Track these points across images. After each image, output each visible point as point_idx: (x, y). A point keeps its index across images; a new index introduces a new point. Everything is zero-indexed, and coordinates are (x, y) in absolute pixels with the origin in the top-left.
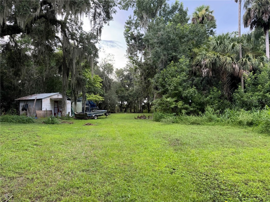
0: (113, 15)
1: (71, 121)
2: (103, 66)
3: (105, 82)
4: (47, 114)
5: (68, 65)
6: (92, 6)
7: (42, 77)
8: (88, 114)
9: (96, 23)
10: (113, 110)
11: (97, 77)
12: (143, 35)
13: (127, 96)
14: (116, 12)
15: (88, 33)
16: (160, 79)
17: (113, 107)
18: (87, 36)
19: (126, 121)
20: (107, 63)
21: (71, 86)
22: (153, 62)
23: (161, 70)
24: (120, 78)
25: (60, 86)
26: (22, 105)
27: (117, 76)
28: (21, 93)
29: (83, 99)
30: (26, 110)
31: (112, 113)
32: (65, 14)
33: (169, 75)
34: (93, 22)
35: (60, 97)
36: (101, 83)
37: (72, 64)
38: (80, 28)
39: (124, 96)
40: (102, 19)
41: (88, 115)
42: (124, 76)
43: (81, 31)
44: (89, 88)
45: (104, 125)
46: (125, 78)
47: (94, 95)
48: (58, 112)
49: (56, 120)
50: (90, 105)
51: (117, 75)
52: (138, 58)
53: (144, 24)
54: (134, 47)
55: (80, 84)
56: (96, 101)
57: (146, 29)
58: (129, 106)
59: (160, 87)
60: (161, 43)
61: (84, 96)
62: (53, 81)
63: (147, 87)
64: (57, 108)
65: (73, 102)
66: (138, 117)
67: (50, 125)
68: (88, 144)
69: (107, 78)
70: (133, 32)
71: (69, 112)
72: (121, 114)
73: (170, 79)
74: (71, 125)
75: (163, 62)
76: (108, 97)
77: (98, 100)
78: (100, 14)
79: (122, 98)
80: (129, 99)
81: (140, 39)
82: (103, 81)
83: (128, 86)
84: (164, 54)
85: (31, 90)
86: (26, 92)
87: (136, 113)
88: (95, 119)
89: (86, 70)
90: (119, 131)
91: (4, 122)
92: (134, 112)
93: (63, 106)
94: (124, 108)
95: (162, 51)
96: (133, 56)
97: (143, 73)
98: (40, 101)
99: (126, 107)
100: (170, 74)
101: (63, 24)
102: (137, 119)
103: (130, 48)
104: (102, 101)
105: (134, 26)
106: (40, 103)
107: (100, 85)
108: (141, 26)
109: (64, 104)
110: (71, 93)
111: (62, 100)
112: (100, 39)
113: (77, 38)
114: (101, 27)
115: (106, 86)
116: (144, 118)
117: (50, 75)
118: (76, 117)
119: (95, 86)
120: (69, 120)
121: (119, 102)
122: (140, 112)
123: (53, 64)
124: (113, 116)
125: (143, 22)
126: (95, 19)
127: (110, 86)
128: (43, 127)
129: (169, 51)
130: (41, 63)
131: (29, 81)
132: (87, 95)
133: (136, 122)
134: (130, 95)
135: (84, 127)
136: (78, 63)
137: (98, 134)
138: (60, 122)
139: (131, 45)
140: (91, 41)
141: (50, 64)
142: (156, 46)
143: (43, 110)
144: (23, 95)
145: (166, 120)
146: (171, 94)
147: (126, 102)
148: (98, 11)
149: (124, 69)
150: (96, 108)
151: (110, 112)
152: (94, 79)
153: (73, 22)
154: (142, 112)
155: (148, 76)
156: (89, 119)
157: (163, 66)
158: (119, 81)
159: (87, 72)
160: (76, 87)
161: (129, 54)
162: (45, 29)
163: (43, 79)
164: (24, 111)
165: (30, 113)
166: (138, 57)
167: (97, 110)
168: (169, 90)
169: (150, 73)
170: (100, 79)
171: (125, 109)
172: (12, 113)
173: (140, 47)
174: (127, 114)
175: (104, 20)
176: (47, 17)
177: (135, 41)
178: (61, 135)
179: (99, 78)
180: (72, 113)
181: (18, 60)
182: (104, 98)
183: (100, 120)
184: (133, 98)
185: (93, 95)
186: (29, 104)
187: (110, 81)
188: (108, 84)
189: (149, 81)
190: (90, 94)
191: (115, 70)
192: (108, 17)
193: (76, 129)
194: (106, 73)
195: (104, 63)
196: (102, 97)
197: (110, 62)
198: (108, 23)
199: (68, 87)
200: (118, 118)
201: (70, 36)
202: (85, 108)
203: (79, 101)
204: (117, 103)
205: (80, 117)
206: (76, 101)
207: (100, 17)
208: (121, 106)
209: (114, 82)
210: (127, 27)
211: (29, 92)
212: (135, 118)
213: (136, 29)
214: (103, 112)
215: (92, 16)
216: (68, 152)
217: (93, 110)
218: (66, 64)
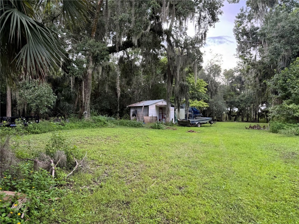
0: (219, 16)
1: (175, 128)
2: (209, 69)
3: (210, 87)
4: (152, 119)
5: (172, 72)
6: (197, 11)
7: (149, 85)
8: (191, 121)
9: (201, 27)
10: (220, 118)
11: (202, 82)
12: (258, 28)
13: (238, 102)
14: (222, 14)
15: (192, 38)
16: (281, 81)
17: (219, 114)
18: (192, 42)
19: (234, 130)
20: (214, 64)
21: (175, 93)
22: (271, 61)
23: (283, 69)
24: (229, 80)
25: (164, 92)
26: (132, 111)
27: (226, 79)
28: (131, 100)
29: (186, 105)
30: (136, 116)
31: (218, 121)
32: (170, 21)
33: (292, 75)
34: (197, 27)
35: (165, 103)
36: (205, 87)
37: (176, 71)
38: (185, 33)
39: (234, 101)
40: (207, 22)
41: (191, 123)
42: (234, 77)
43: (186, 37)
44: (193, 94)
45: (208, 133)
46: (236, 80)
47: (198, 101)
48: (163, 118)
49: (161, 126)
50: (193, 111)
51: (226, 77)
52: (251, 56)
53: (259, 16)
54: (246, 44)
55: (183, 91)
56: (200, 108)
57: (263, 21)
58: (241, 114)
59: (279, 91)
60: (282, 37)
61: (187, 103)
62: (158, 88)
63: (263, 90)
64: (162, 115)
65: (176, 109)
66: (250, 127)
67: (157, 130)
68: (191, 148)
69: (213, 81)
70: (245, 26)
71: (172, 119)
72: (229, 122)
73: (294, 80)
74: (175, 131)
75: (285, 59)
76: (213, 104)
77: (202, 106)
78: (205, 18)
79: (231, 104)
80: (240, 105)
81: (254, 34)
82: (208, 86)
83: (240, 89)
84: (286, 50)
85: (139, 98)
86: (136, 99)
87: (249, 122)
88: (198, 127)
89: (190, 75)
90: (224, 140)
91: (121, 125)
92: (247, 121)
93: (167, 112)
94: (233, 116)
95: (282, 46)
96: (245, 54)
97: (258, 74)
98: (147, 107)
99: (236, 114)
100: (295, 74)
101: (168, 33)
102: (249, 129)
103: (241, 46)
104: (207, 107)
105: (247, 19)
106: (147, 109)
107: (205, 90)
108: (256, 18)
109: (168, 111)
110: (175, 100)
111: (166, 107)
112: (205, 43)
113: (181, 44)
114: (206, 32)
115: (212, 91)
116: (258, 129)
117: (156, 82)
118: (179, 123)
119: (199, 92)
120: (172, 126)
121: (228, 108)
122: (255, 121)
123: (159, 72)
124: (219, 124)
125: (258, 14)
126: (199, 24)
127: (216, 91)
128: (151, 131)
129: (293, 45)
130: (148, 72)
131: (138, 89)
132: (190, 101)
133: (246, 133)
134: (241, 100)
135: (187, 133)
136: (182, 69)
137: (200, 141)
138: (165, 128)
139: (243, 42)
140: (196, 46)
141: (156, 72)
142: (275, 41)
143: (149, 116)
144: (133, 102)
145: (286, 132)
146: (295, 99)
147: (237, 109)
148: (203, 14)
149: (235, 69)
150: (199, 115)
151: (215, 119)
152: (198, 84)
153: (178, 29)
154: (258, 122)
155: (265, 77)
156: (192, 126)
157: (286, 64)
158: (228, 84)
159: (191, 77)
160: (180, 94)
161: (240, 52)
162: (153, 41)
163: (149, 87)
164: (134, 117)
165: (138, 118)
166: (252, 54)
167: (201, 117)
168: (292, 94)
169: (267, 73)
170: (204, 84)
171: (235, 117)
172: (126, 118)
173: (254, 43)
174: (237, 123)
175: (209, 23)
176: (155, 29)
177: (248, 37)
178: (166, 139)
179: (204, 82)
180: (175, 120)
181: (129, 71)
182: (208, 105)
183: (203, 128)
184: (245, 103)
185: (196, 101)
186: (138, 110)
187: (216, 85)
188: (214, 88)
189: (265, 83)
190: (193, 100)
191: (222, 72)
192: (214, 19)
193: (179, 134)
194: (212, 76)
195: (209, 65)
196: (206, 104)
197: (217, 63)
198: (213, 26)
199: (172, 94)
200: (225, 127)
201: (175, 43)
202: (188, 115)
203: (182, 107)
204: (224, 110)
205: (183, 124)
206: (179, 107)
207: (205, 20)
208: (230, 113)
209: (221, 86)
210: (238, 21)
211: (138, 99)
212: (246, 128)
213: (250, 22)
214: (207, 120)
215: (197, 21)
216: (174, 152)
217: (196, 117)
218: (170, 71)
